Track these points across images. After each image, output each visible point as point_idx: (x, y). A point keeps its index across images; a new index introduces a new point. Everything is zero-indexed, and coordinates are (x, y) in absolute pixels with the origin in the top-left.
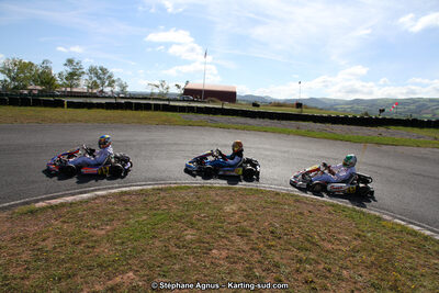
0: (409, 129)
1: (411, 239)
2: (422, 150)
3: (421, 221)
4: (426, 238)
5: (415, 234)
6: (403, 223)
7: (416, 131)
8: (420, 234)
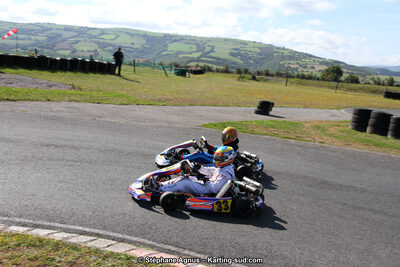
0: (35, 73)
1: (35, 252)
2: (55, 106)
3: (52, 219)
4: (57, 246)
5: (40, 243)
6: (21, 230)
7: (46, 76)
8: (49, 242)
